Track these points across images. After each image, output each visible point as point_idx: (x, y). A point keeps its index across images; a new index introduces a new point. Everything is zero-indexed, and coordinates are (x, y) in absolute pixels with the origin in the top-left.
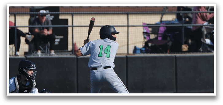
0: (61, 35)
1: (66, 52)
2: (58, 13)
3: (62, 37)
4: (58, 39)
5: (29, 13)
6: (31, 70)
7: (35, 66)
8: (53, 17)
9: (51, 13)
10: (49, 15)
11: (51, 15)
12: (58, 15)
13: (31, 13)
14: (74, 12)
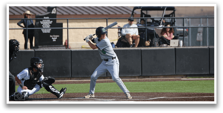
0: (58, 35)
1: (61, 46)
2: (56, 19)
3: (58, 36)
4: (55, 37)
5: (35, 19)
6: (39, 64)
7: (42, 60)
8: (52, 21)
9: (50, 19)
10: (49, 20)
11: (51, 20)
12: (55, 20)
13: (36, 19)
14: (69, 18)
